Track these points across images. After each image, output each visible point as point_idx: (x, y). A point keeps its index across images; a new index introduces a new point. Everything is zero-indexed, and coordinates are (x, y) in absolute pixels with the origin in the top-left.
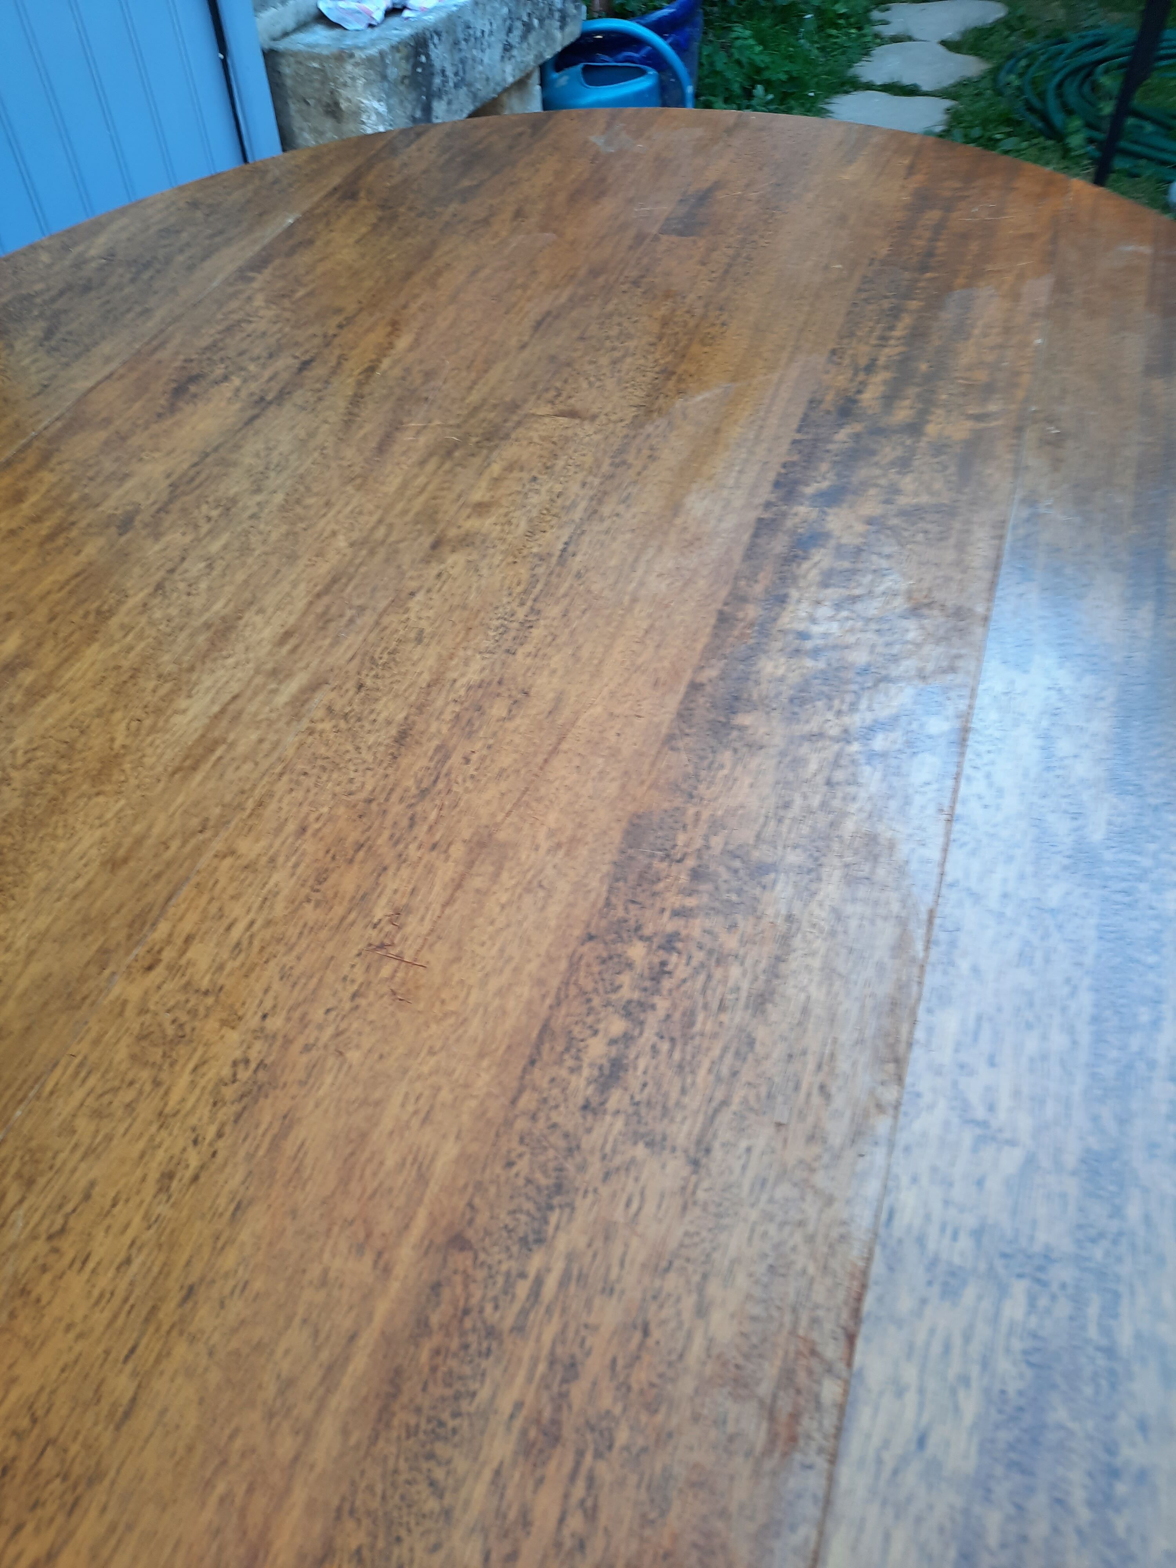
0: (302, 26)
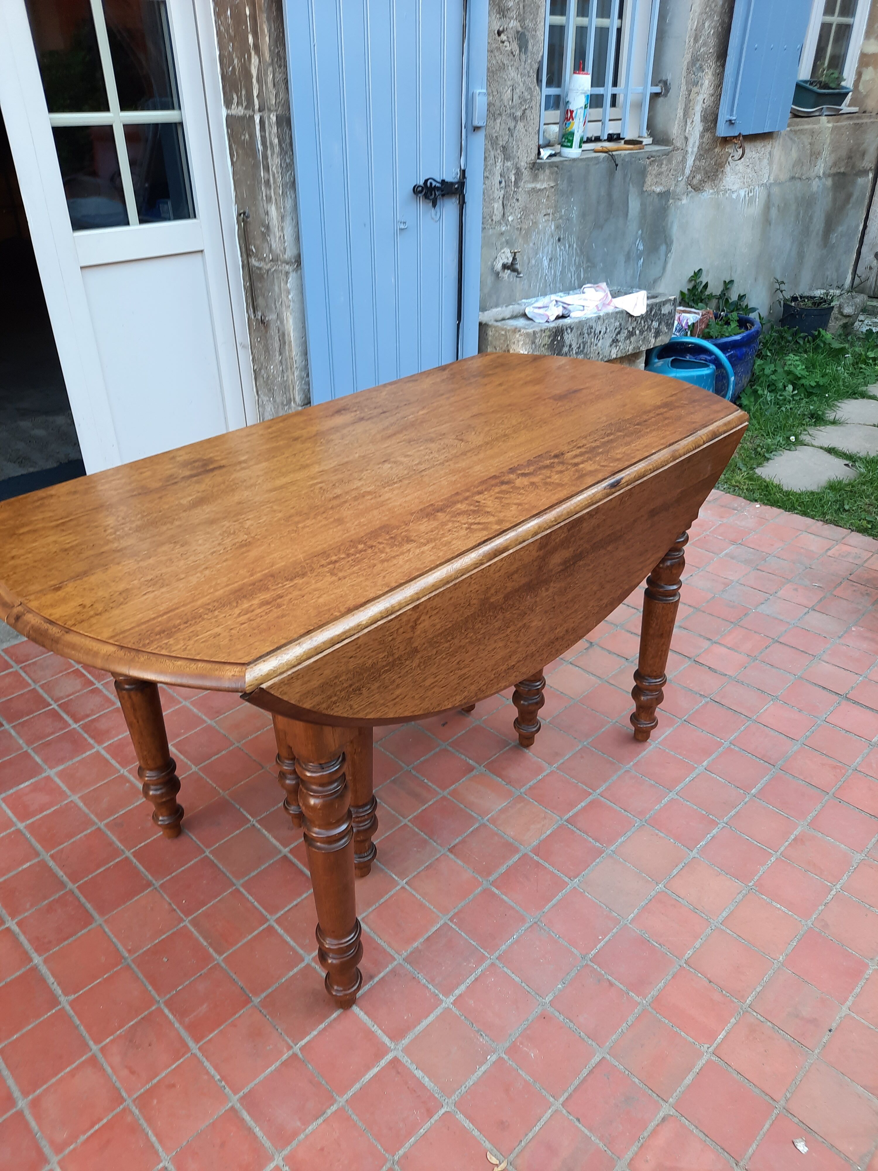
0: (514, 317)
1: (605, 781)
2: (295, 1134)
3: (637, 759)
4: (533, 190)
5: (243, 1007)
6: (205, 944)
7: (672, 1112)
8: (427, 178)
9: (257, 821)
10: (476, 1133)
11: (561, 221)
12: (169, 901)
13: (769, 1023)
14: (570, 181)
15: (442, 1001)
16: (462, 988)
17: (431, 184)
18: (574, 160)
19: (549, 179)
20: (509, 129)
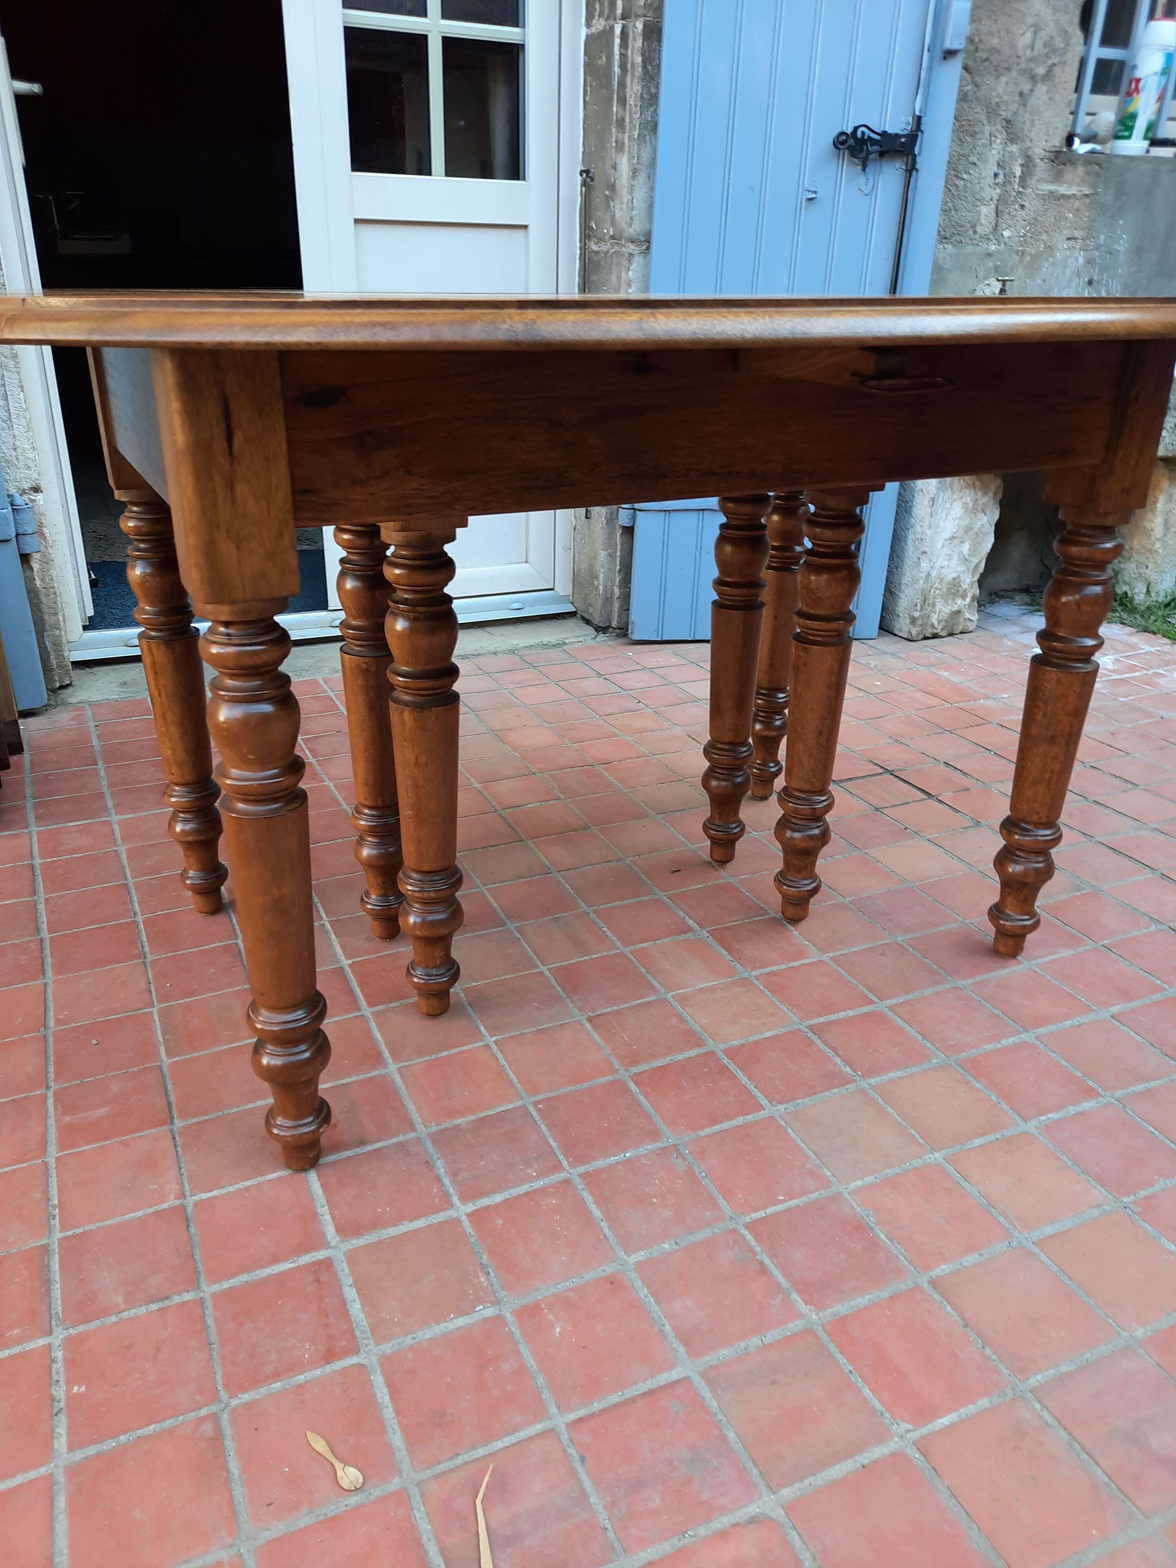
1: (907, 992)
2: (105, 1312)
3: (985, 977)
4: (1053, 196)
5: (154, 1127)
6: (161, 1039)
7: (779, 1514)
8: (857, 125)
9: (331, 923)
10: (389, 1413)
11: (1096, 253)
12: (151, 980)
13: (1062, 1432)
14: (1120, 192)
15: (452, 1206)
16: (498, 1198)
17: (863, 133)
18: (1132, 158)
19: (1083, 182)
20: (1021, 94)
